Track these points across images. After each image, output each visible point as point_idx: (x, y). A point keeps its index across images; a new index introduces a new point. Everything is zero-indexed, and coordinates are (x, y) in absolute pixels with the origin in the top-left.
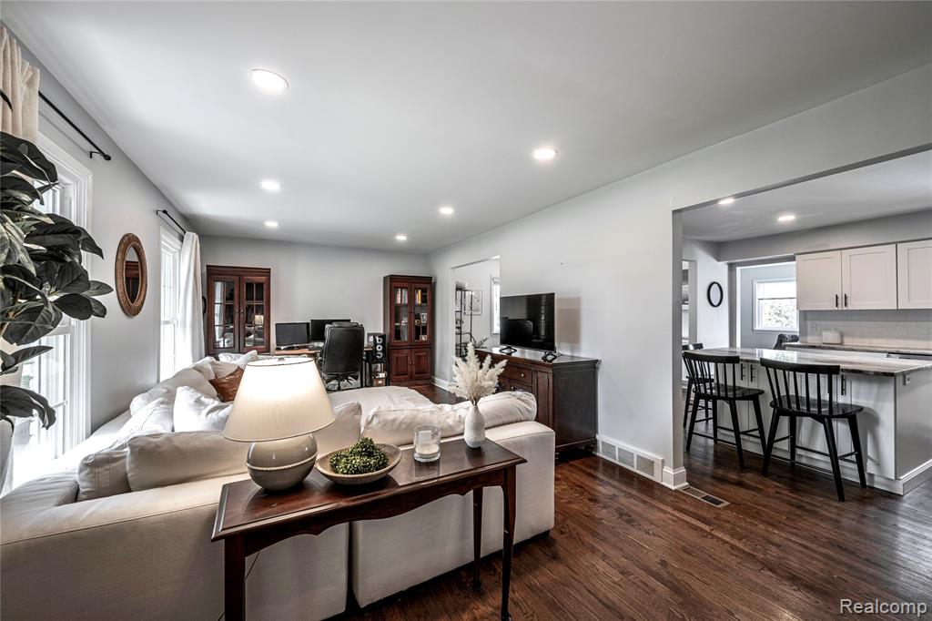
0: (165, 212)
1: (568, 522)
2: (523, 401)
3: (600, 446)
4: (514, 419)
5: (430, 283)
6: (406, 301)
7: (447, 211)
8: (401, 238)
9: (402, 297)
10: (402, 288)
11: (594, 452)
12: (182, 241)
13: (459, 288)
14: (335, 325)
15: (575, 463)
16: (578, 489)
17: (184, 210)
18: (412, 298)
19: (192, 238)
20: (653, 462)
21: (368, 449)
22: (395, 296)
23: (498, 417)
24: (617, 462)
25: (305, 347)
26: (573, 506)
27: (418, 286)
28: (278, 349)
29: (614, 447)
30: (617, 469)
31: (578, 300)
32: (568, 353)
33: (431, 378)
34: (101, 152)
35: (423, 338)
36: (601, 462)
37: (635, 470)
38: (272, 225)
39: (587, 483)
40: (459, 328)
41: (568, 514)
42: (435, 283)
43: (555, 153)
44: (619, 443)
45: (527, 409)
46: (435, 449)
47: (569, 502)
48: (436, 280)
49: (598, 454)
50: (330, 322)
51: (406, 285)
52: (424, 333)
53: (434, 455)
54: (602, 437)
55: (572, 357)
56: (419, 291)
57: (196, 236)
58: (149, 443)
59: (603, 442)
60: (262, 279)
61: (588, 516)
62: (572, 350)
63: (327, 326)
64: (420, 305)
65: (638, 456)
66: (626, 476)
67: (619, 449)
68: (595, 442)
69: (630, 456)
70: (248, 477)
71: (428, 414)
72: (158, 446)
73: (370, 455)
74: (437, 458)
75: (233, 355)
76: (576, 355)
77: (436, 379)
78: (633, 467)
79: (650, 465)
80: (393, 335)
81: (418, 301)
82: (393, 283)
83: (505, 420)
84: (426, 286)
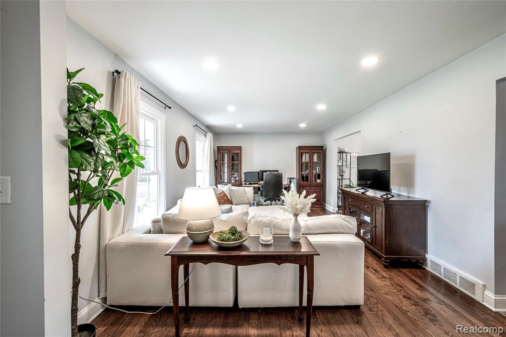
0: (196, 125)
1: (379, 305)
2: (346, 221)
3: (429, 263)
4: (338, 231)
5: (322, 150)
6: (308, 160)
7: (321, 107)
8: (303, 125)
9: (306, 158)
10: (306, 153)
11: (424, 267)
12: (206, 137)
13: (341, 152)
14: (268, 173)
15: (405, 271)
16: (398, 287)
17: (206, 124)
18: (311, 158)
19: (210, 135)
20: (474, 284)
21: (233, 231)
22: (302, 157)
23: (324, 228)
24: (442, 277)
25: (257, 184)
26: (388, 297)
27: (314, 151)
28: (246, 184)
29: (440, 266)
30: (443, 284)
31: (412, 157)
32: (406, 194)
33: (323, 204)
34: (167, 106)
35: (318, 181)
36: (429, 275)
37: (458, 287)
38: (240, 126)
39: (408, 285)
40: (342, 176)
41: (382, 301)
42: (326, 150)
43: (378, 59)
44: (444, 264)
45: (348, 227)
46: (270, 238)
47: (387, 294)
48: (326, 147)
49: (427, 268)
50: (266, 171)
51: (308, 151)
52: (319, 178)
53: (269, 241)
54: (430, 256)
55: (409, 197)
56: (316, 154)
57: (211, 135)
58: (167, 216)
59: (431, 261)
60: (238, 151)
61: (396, 306)
62: (409, 192)
63: (264, 173)
64: (317, 163)
65: (460, 277)
66: (450, 290)
67: (444, 268)
68: (425, 260)
69: (454, 275)
70: (186, 235)
71: (280, 221)
72: (169, 218)
73: (233, 234)
74: (271, 243)
75: (223, 186)
76: (411, 195)
77: (326, 205)
78: (456, 284)
79: (472, 286)
80: (301, 178)
81: (315, 160)
82: (301, 150)
83: (331, 231)
84: (321, 151)
